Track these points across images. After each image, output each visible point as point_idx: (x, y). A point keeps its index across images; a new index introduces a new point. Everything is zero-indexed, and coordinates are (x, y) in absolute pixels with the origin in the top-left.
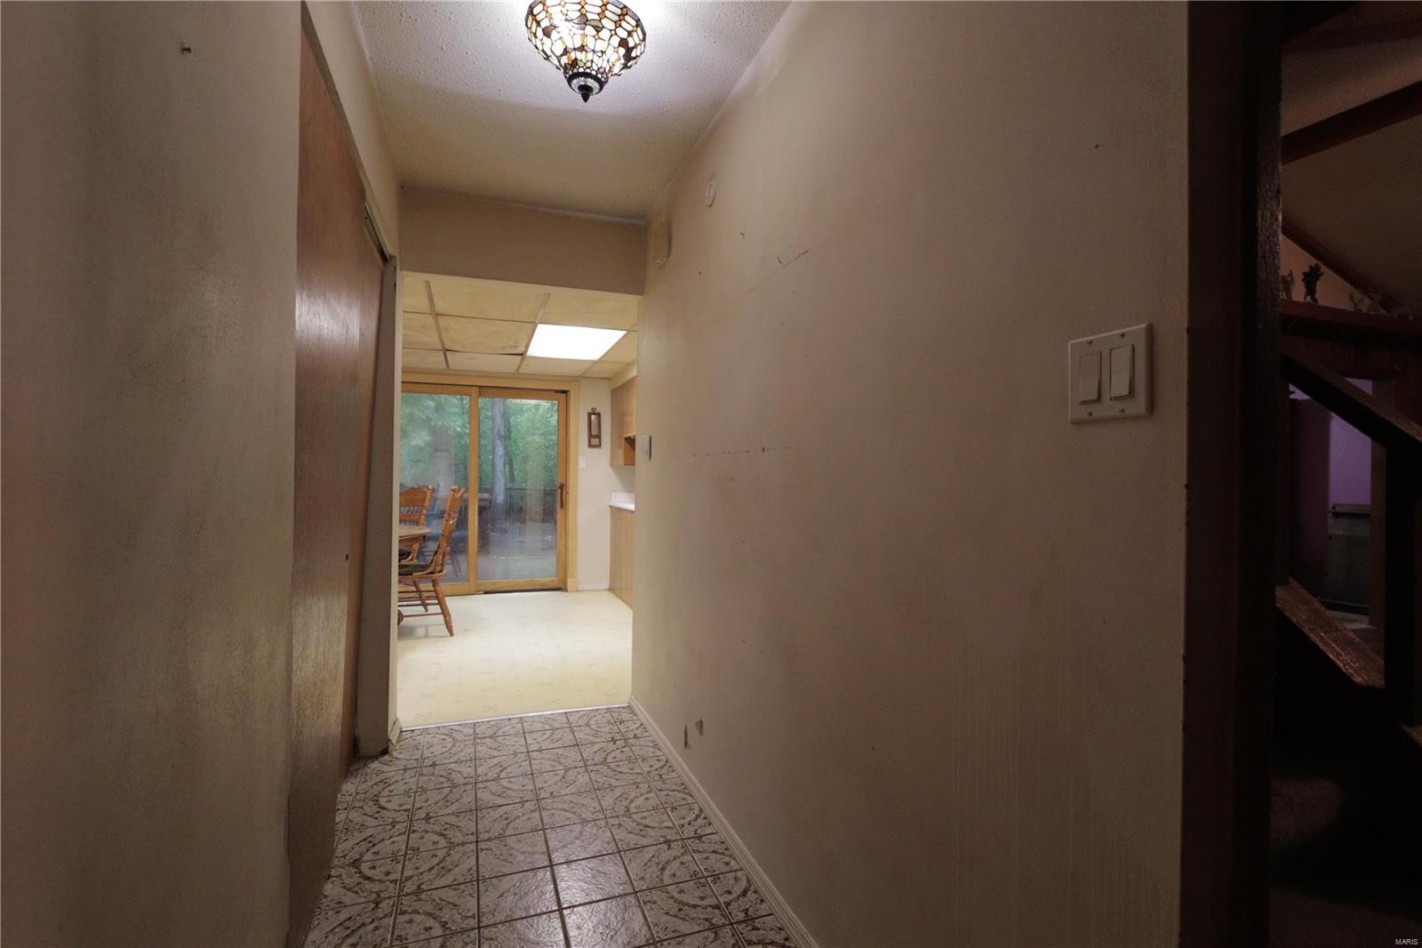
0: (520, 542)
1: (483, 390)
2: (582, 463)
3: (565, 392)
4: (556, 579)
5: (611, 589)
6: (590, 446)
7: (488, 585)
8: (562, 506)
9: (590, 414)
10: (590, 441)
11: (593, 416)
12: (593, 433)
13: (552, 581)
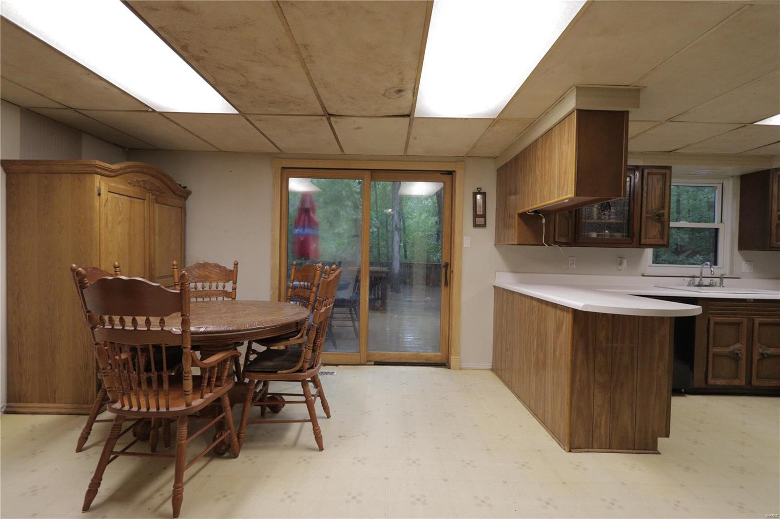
0: (409, 301)
1: (376, 174)
2: (467, 242)
3: (451, 173)
4: (439, 354)
5: (492, 370)
6: (475, 225)
7: (378, 355)
8: (446, 284)
9: (475, 194)
10: (474, 221)
11: (479, 197)
12: (478, 213)
13: (436, 356)
